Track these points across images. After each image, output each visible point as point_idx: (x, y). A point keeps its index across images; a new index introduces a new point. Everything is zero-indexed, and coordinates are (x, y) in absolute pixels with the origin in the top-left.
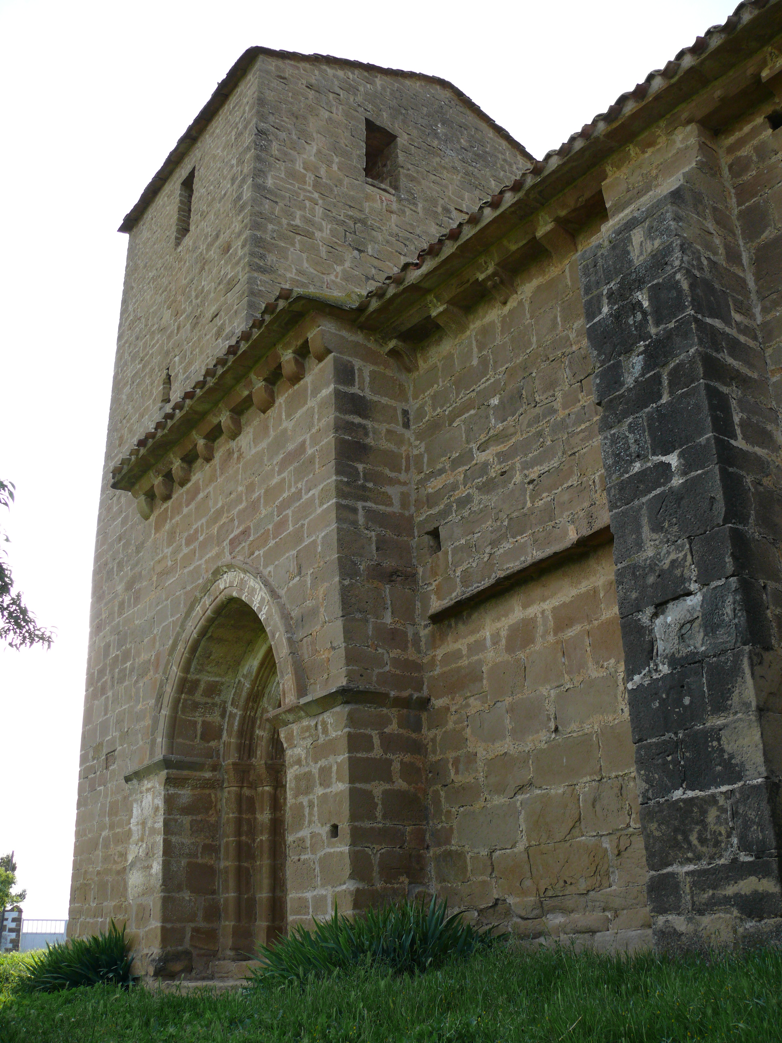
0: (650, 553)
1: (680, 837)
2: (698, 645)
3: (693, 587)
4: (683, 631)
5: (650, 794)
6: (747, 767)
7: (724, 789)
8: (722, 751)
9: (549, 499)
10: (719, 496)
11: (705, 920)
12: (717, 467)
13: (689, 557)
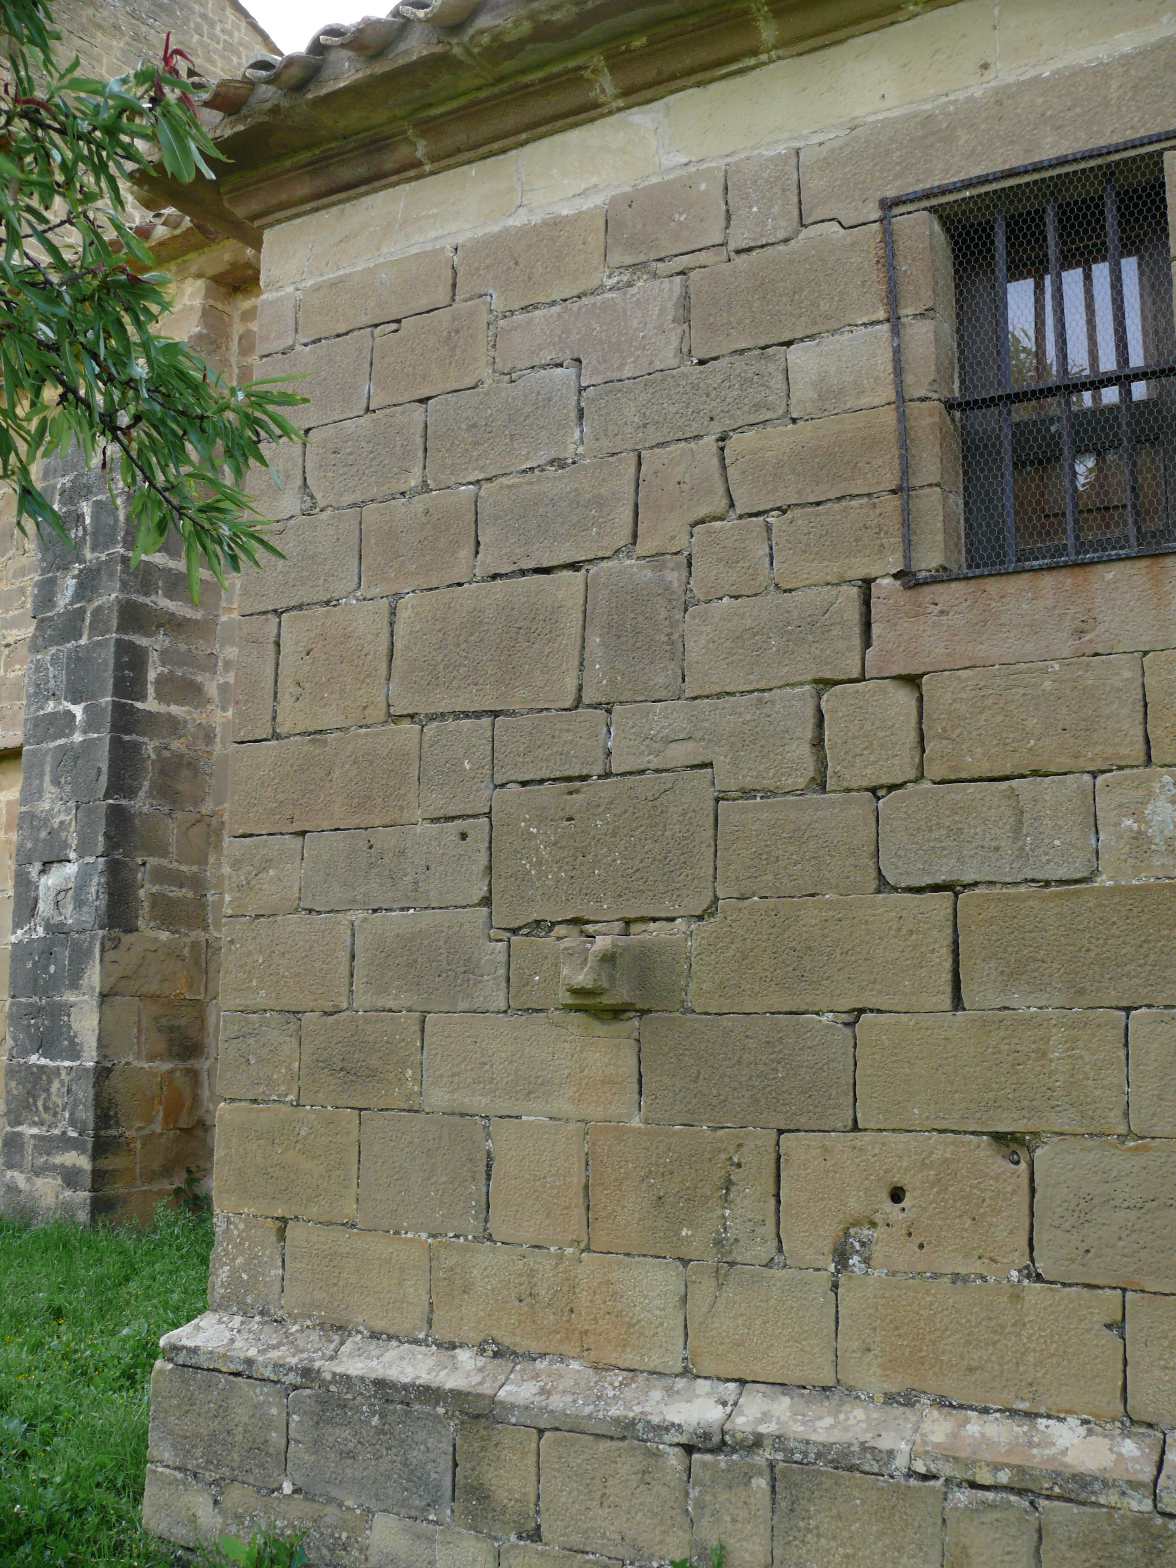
0: (46, 806)
1: (31, 1100)
2: (68, 916)
3: (72, 855)
4: (59, 898)
5: (14, 1053)
6: (85, 1049)
7: (67, 1063)
8: (70, 1027)
9: (20, 673)
10: (105, 769)
11: (39, 1182)
12: (109, 736)
13: (73, 823)
